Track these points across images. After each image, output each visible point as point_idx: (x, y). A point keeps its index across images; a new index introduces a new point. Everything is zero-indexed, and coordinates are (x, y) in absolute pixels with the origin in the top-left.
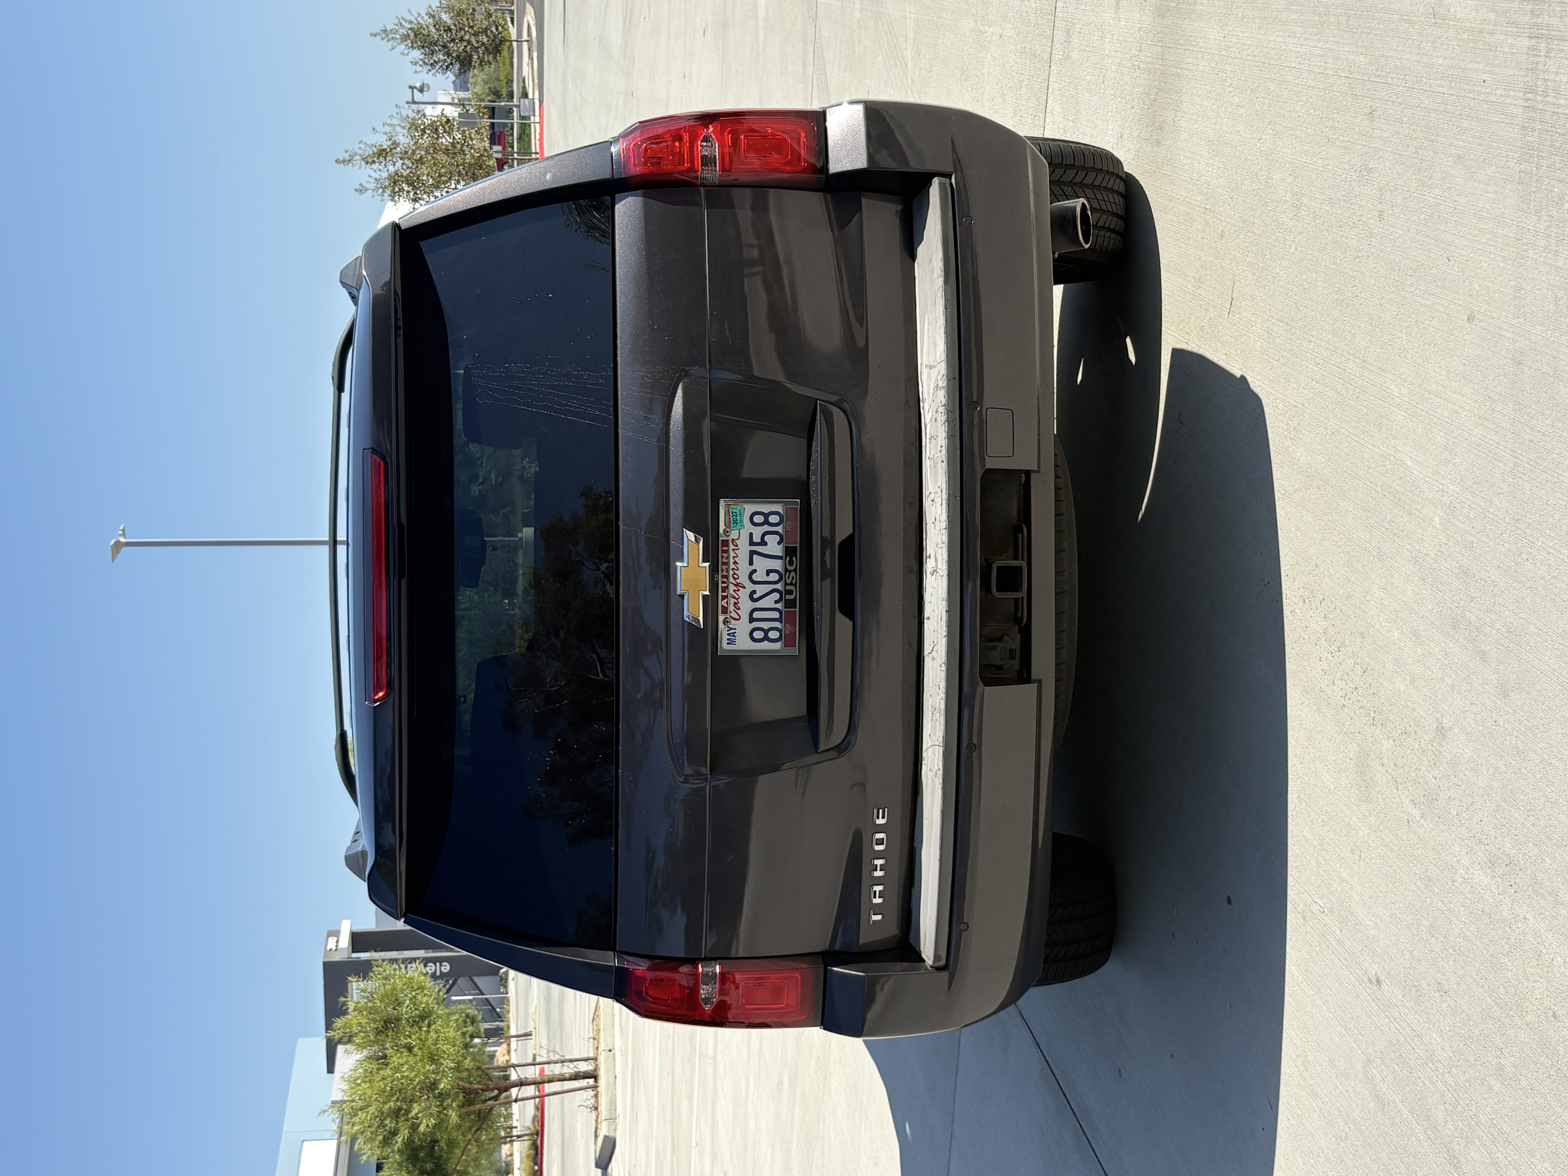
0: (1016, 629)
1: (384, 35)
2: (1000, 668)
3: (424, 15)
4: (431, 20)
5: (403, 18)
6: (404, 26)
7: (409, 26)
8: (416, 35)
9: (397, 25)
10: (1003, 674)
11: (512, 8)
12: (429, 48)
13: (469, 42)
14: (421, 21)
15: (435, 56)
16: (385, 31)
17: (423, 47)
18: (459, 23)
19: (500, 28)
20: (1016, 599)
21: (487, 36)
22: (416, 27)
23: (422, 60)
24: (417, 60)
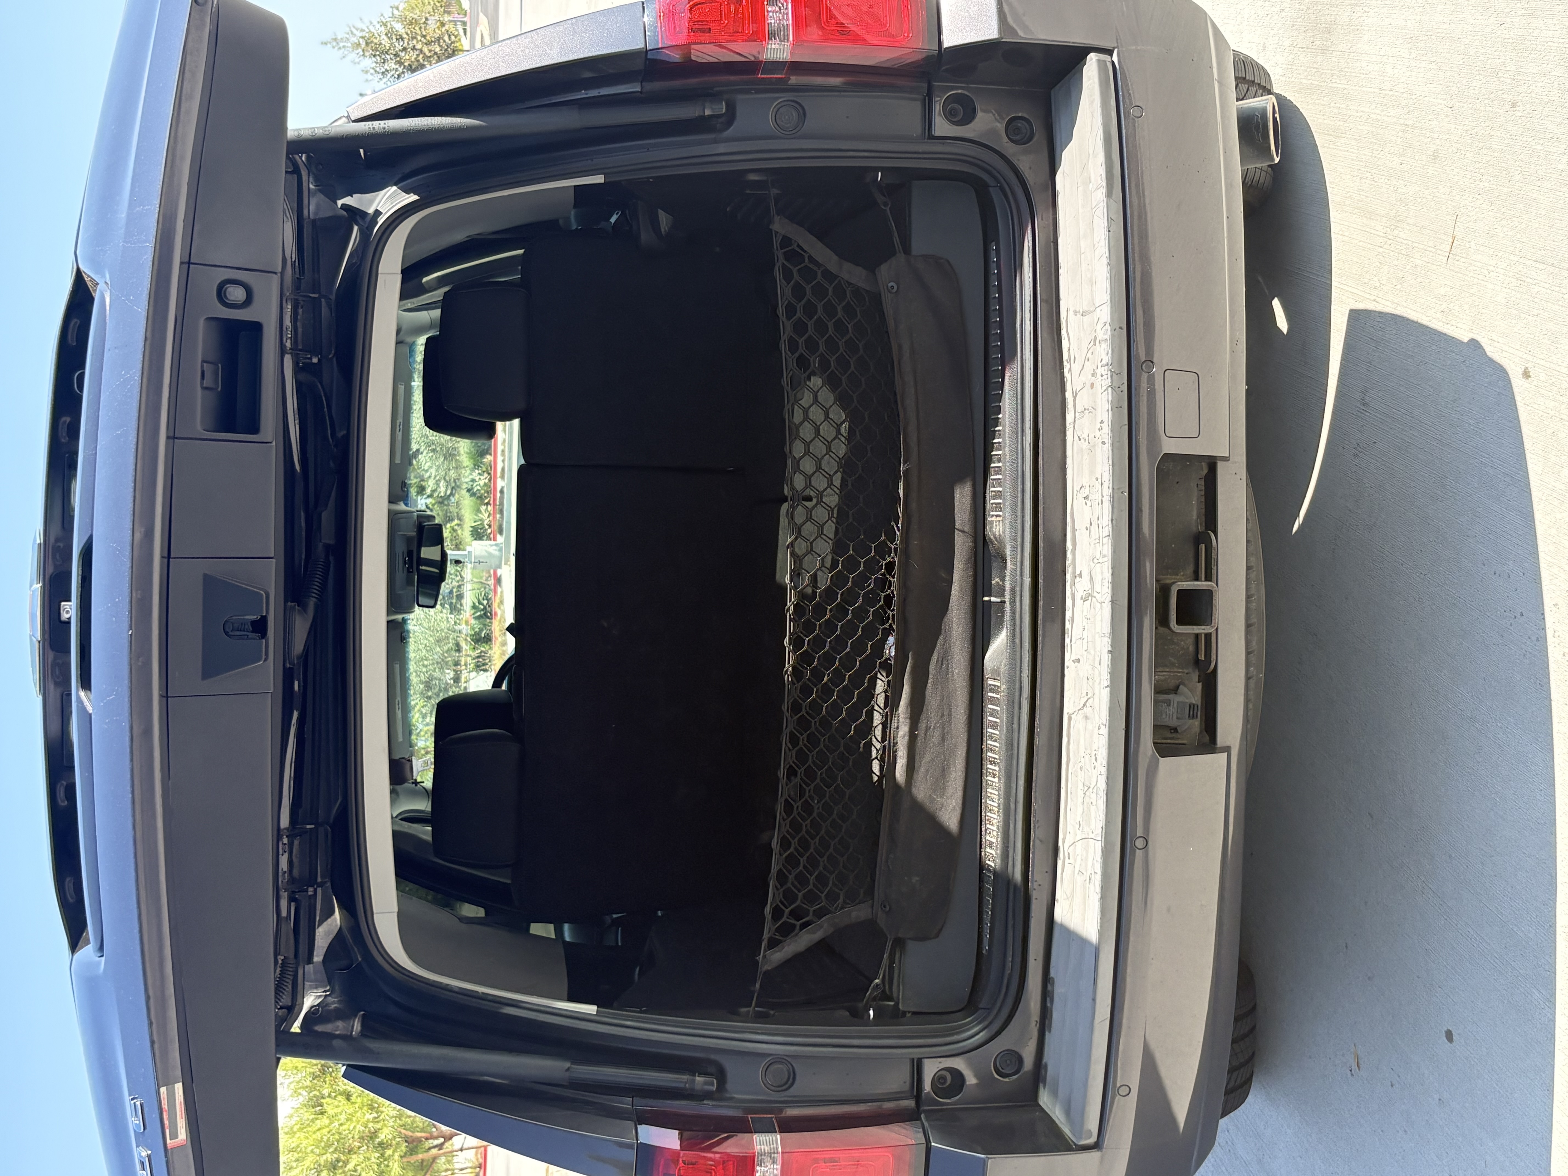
0: (1195, 676)
1: (334, 44)
2: (1175, 730)
3: (375, 23)
4: (383, 28)
5: (354, 27)
6: (355, 35)
7: (361, 34)
8: (367, 44)
9: (348, 34)
10: (1178, 739)
11: (465, 19)
12: (380, 57)
13: (421, 51)
14: (373, 30)
15: (386, 64)
16: (335, 39)
17: (375, 56)
18: (411, 31)
19: (453, 37)
20: (1197, 636)
21: (440, 46)
22: (367, 35)
23: (373, 68)
24: (369, 69)
